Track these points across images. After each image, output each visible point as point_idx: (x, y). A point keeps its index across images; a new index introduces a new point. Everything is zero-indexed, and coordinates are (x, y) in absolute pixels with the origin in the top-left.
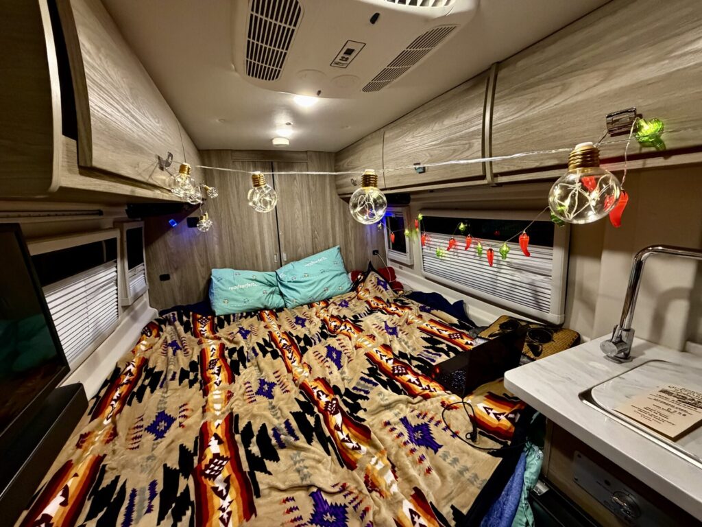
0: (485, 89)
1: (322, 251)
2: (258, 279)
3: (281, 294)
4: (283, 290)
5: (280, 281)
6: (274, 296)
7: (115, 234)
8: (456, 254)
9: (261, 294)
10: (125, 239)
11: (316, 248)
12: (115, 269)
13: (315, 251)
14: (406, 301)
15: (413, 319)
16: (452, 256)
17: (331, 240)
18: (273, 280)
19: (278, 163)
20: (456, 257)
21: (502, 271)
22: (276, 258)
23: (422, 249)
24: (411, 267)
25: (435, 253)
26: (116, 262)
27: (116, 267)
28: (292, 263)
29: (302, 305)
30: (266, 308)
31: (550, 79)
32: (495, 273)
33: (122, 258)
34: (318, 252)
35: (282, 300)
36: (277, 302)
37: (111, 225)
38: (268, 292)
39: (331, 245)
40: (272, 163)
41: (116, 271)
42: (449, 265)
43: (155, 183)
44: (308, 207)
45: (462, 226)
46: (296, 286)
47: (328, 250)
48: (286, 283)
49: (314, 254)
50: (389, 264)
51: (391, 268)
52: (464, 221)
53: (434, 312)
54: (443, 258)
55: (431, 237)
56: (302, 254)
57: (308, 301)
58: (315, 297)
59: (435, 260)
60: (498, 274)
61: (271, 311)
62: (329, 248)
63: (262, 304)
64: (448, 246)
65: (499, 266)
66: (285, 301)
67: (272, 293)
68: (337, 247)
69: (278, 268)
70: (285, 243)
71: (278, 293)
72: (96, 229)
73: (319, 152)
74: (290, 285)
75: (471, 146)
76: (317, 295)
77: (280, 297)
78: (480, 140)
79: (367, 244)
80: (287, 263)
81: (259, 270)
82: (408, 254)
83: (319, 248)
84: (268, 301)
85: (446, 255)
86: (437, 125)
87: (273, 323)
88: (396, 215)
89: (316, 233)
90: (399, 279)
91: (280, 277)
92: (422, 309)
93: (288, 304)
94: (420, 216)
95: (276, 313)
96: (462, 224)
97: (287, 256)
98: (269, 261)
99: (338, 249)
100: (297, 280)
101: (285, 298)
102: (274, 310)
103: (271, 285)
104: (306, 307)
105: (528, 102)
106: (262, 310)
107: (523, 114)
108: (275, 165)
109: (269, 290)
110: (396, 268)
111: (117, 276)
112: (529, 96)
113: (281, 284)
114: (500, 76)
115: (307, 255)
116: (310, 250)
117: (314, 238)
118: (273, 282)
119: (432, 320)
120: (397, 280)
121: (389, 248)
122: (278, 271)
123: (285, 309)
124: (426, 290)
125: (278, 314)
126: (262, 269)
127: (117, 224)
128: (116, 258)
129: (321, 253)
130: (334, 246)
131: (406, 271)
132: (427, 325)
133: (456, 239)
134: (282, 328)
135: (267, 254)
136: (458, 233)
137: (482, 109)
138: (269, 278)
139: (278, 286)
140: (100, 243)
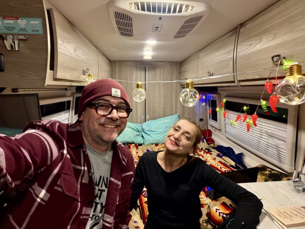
0: (235, 37)
1: (168, 116)
2: (131, 127)
3: (143, 137)
4: (144, 135)
5: (143, 130)
6: (139, 137)
7: (71, 99)
8: (241, 124)
9: (131, 135)
10: (75, 101)
11: (165, 114)
12: (68, 114)
13: (165, 116)
14: (212, 150)
15: (210, 160)
16: (239, 126)
17: (174, 110)
18: (140, 129)
19: (148, 67)
20: (241, 126)
21: (263, 137)
22: (143, 117)
23: (225, 120)
24: (220, 130)
25: (230, 122)
26: (69, 111)
27: (69, 113)
28: (151, 121)
29: (152, 144)
30: (133, 143)
31: (256, 35)
32: (259, 138)
33: (72, 109)
34: (166, 116)
35: (143, 140)
36: (140, 140)
37: (70, 95)
38: (136, 134)
39: (174, 113)
40: (145, 67)
41: (69, 115)
42: (237, 131)
43: (80, 80)
44: (163, 91)
45: (245, 108)
46: (150, 133)
47: (172, 116)
48: (145, 131)
49: (164, 117)
50: (210, 128)
51: (210, 130)
52: (246, 105)
53: (224, 157)
54: (235, 126)
55: (229, 113)
56: (157, 117)
57: (156, 142)
58: (160, 141)
59: (230, 127)
60: (261, 138)
61: (136, 145)
62: (172, 115)
63: (131, 140)
64: (236, 119)
65: (261, 134)
66: (144, 141)
67: (138, 135)
68: (178, 114)
69: (143, 122)
70: (148, 110)
71: (141, 136)
72: (64, 96)
73: (171, 62)
74: (147, 132)
75: (229, 65)
76: (161, 140)
77: (142, 138)
78: (232, 62)
79: (196, 114)
80: (148, 120)
81: (133, 123)
82: (218, 122)
83: (167, 114)
84: (135, 139)
85: (236, 125)
86: (218, 52)
87: (134, 150)
88: (213, 98)
89: (166, 105)
90: (213, 137)
91: (143, 127)
92: (218, 155)
93: (145, 143)
94: (224, 100)
95: (138, 146)
96: (245, 107)
97: (149, 117)
98: (139, 118)
99: (178, 115)
100: (151, 130)
101: (144, 139)
102: (137, 145)
103: (138, 131)
104: (154, 145)
105: (249, 45)
106: (131, 143)
107: (247, 52)
108: (147, 68)
109: (136, 133)
110: (213, 130)
111: (69, 117)
112: (249, 43)
113: (143, 131)
114: (241, 31)
115: (160, 117)
116: (162, 115)
117: (165, 108)
118: (140, 130)
119: (220, 162)
120: (212, 138)
121: (210, 118)
122: (143, 124)
123: (143, 145)
124: (226, 145)
125: (139, 147)
126: (135, 122)
127: (72, 95)
128: (70, 109)
129: (168, 117)
130: (176, 113)
131: (217, 133)
132: (216, 164)
133: (241, 115)
134: (138, 154)
135: (139, 114)
136: (243, 112)
137: (233, 47)
138: (138, 127)
139: (141, 132)
140: (65, 102)
